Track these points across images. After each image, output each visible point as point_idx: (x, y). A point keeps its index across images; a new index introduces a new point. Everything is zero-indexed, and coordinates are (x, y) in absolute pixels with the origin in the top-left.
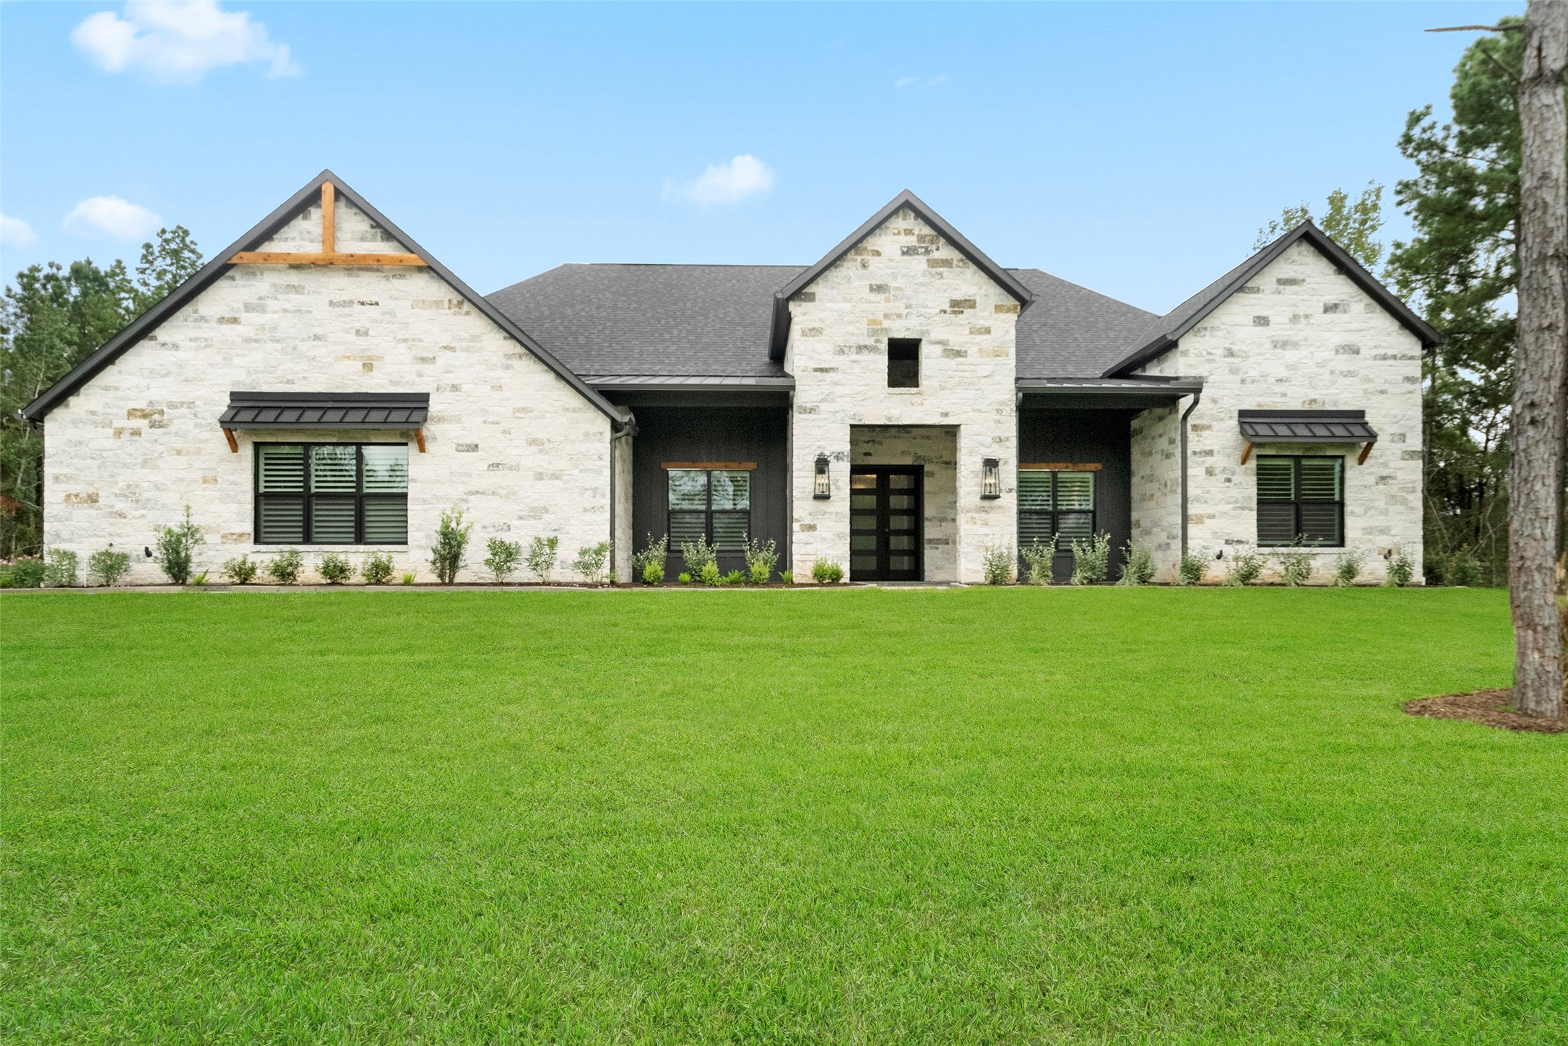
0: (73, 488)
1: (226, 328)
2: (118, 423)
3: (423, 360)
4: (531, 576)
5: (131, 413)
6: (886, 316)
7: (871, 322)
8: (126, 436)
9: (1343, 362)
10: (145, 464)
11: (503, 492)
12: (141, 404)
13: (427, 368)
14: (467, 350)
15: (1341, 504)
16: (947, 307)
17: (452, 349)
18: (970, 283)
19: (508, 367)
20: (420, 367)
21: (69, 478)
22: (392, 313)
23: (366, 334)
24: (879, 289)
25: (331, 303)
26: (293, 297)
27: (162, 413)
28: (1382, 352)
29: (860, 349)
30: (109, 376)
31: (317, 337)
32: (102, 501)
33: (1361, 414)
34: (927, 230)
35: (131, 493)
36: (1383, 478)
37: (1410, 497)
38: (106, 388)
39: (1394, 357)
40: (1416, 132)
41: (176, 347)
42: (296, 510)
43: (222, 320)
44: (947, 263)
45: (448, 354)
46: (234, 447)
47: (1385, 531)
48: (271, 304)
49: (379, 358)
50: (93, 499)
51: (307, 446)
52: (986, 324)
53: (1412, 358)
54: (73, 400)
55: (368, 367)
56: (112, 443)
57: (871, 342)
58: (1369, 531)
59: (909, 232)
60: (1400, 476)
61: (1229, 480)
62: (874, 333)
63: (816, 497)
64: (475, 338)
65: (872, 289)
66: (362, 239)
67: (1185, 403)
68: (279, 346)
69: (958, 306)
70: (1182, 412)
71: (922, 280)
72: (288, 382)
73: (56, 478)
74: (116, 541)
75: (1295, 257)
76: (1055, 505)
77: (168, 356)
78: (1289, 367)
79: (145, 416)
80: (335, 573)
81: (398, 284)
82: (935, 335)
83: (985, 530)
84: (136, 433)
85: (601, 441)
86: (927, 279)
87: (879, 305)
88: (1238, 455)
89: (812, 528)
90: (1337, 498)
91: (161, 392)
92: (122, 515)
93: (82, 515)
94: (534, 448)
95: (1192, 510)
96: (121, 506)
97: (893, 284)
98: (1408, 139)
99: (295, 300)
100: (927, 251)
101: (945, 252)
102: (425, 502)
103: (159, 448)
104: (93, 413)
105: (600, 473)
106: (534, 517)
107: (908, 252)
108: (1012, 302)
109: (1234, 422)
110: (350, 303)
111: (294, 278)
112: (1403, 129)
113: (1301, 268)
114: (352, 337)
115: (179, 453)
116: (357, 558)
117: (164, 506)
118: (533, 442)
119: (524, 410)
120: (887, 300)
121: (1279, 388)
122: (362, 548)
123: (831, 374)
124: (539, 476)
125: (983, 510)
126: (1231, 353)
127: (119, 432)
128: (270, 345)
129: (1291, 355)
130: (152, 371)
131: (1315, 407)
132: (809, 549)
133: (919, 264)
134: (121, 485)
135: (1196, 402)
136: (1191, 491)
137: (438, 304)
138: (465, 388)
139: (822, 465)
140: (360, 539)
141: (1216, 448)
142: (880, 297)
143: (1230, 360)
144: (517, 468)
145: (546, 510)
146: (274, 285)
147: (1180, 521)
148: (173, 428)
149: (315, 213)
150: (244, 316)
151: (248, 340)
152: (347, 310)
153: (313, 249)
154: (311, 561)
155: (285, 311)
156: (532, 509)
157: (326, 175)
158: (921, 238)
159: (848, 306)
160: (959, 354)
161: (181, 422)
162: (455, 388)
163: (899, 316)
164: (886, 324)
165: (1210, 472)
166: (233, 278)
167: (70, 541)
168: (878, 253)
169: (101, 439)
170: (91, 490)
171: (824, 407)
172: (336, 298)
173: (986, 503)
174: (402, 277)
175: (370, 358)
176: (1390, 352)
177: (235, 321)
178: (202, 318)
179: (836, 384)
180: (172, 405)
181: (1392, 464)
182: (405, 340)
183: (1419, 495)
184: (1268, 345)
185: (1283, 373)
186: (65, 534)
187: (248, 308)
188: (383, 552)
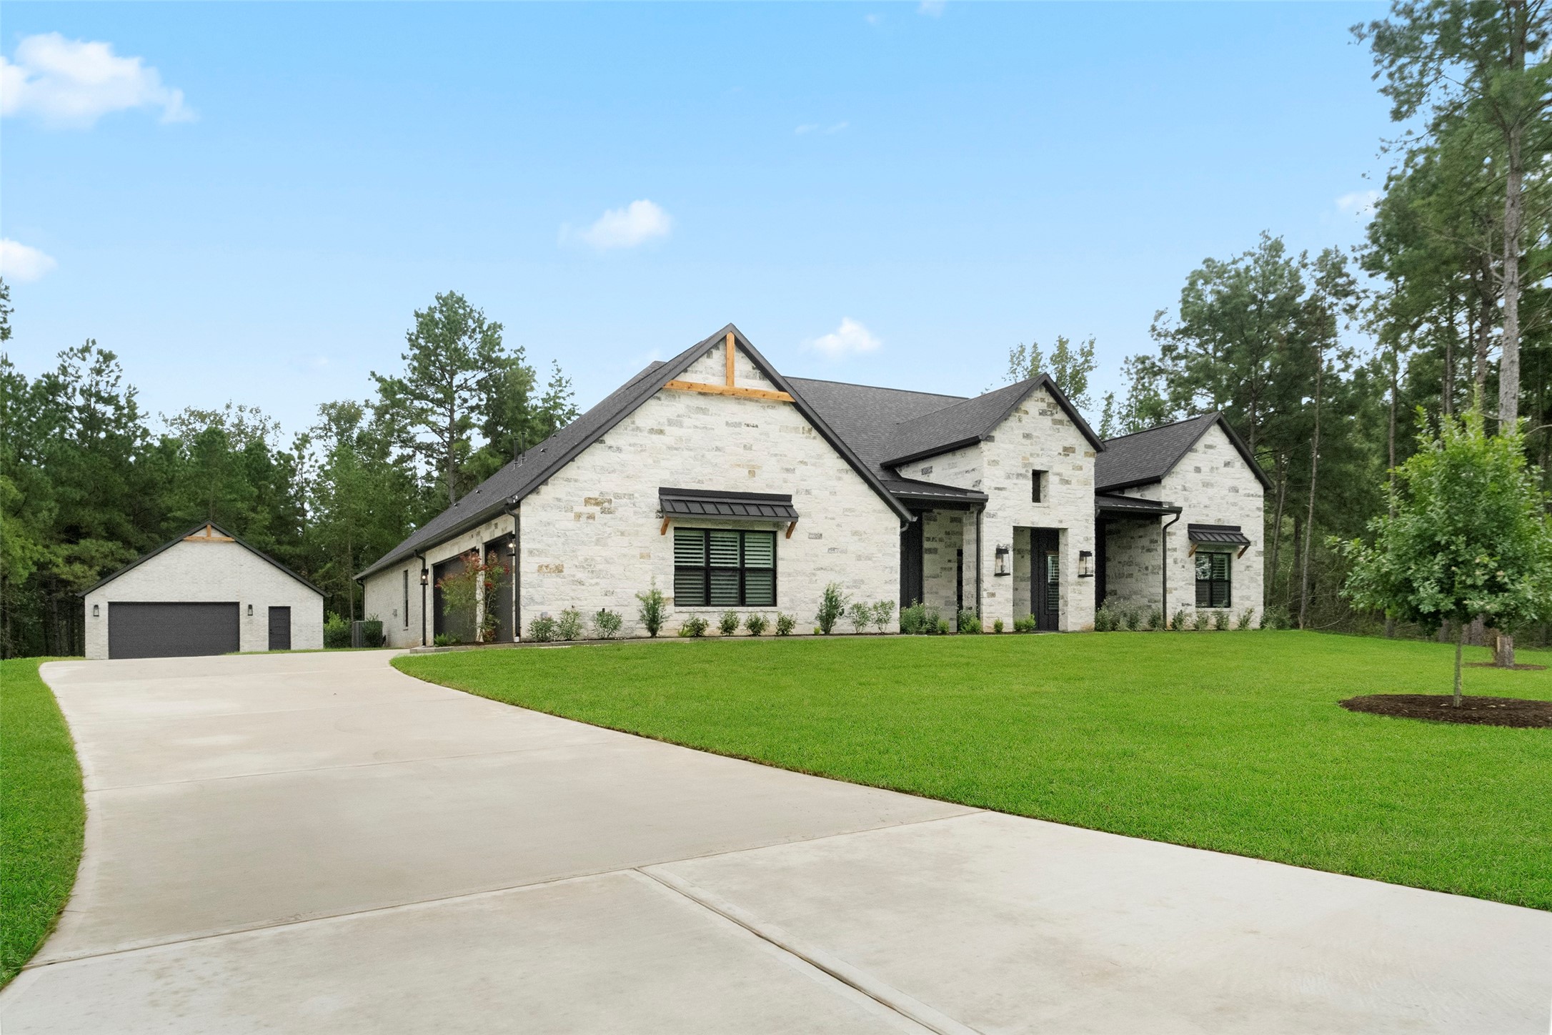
0: (545, 560)
1: (655, 437)
2: (580, 508)
3: (788, 470)
4: (875, 629)
5: (588, 501)
8: (583, 519)
9: (1232, 497)
10: (598, 542)
11: (837, 569)
12: (595, 494)
13: (790, 476)
14: (814, 465)
15: (1229, 582)
16: (1061, 451)
17: (805, 463)
18: (1072, 436)
19: (840, 479)
20: (785, 475)
21: (540, 553)
22: (767, 434)
23: (750, 449)
24: (1027, 436)
25: (727, 424)
26: (701, 416)
27: (610, 501)
28: (1247, 492)
29: (1019, 475)
30: (571, 471)
31: (718, 449)
32: (566, 571)
33: (1238, 528)
34: (1052, 400)
35: (588, 565)
36: (1248, 567)
37: (1258, 578)
38: (568, 480)
39: (1252, 495)
41: (619, 449)
42: (698, 580)
43: (652, 431)
44: (1061, 422)
45: (804, 467)
46: (663, 533)
47: (1248, 598)
48: (687, 422)
49: (759, 467)
50: (559, 570)
51: (707, 531)
52: (1081, 464)
53: (1259, 496)
54: (543, 489)
55: (752, 473)
56: (571, 525)
57: (1023, 471)
58: (1242, 598)
59: (1043, 400)
60: (1255, 565)
61: (1183, 567)
62: (1025, 465)
63: (997, 575)
64: (819, 457)
65: (1024, 437)
66: (747, 377)
67: (1166, 519)
68: (692, 454)
69: (1068, 451)
70: (1163, 525)
71: (1049, 432)
72: (699, 482)
73: (531, 552)
74: (577, 603)
75: (1212, 432)
77: (613, 457)
78: (1210, 499)
79: (597, 504)
81: (770, 412)
82: (1056, 469)
83: (1080, 597)
84: (591, 517)
85: (895, 534)
88: (1187, 553)
89: (993, 595)
90: (1226, 578)
91: (610, 485)
92: (581, 583)
93: (551, 582)
94: (856, 538)
95: (1168, 585)
96: (580, 575)
97: (1035, 434)
99: (702, 419)
100: (1052, 414)
102: (789, 575)
103: (608, 530)
104: (559, 500)
105: (894, 556)
106: (856, 587)
108: (1092, 450)
109: (1186, 531)
110: (738, 425)
111: (701, 402)
113: (1215, 439)
114: (741, 450)
115: (622, 534)
116: (743, 615)
117: (612, 576)
118: (855, 533)
119: (850, 510)
120: (1032, 444)
121: (1205, 511)
122: (745, 609)
123: (1003, 492)
124: (859, 558)
126: (1185, 489)
127: (578, 516)
128: (686, 453)
129: (1210, 491)
130: (602, 468)
131: (1220, 524)
132: (992, 609)
133: (1047, 421)
134: (581, 558)
135: (1177, 519)
136: (1168, 573)
137: (796, 429)
138: (814, 492)
139: (1000, 552)
140: (742, 602)
141: (1178, 547)
142: (1028, 442)
143: (1184, 492)
144: (844, 552)
145: (862, 581)
146: (688, 406)
147: (1162, 592)
148: (618, 514)
149: (717, 355)
150: (667, 429)
151: (670, 448)
152: (737, 430)
153: (716, 382)
154: (712, 618)
155: (696, 427)
156: (855, 581)
157: (731, 327)
158: (1049, 405)
159: (1011, 447)
161: (624, 509)
162: (808, 492)
163: (1038, 455)
164: (1031, 460)
165: (1175, 562)
166: (659, 399)
167: (542, 603)
168: (1027, 413)
169: (565, 522)
170: (558, 562)
171: (1000, 514)
172: (731, 420)
173: (1081, 580)
174: (773, 407)
175: (753, 467)
176: (1252, 492)
177: (661, 432)
178: (638, 428)
179: (1006, 498)
180: (617, 496)
181: (1252, 559)
182: (776, 455)
183: (1262, 577)
184: (1201, 485)
185: (1208, 503)
186: (537, 598)
187: (670, 423)
188: (759, 613)
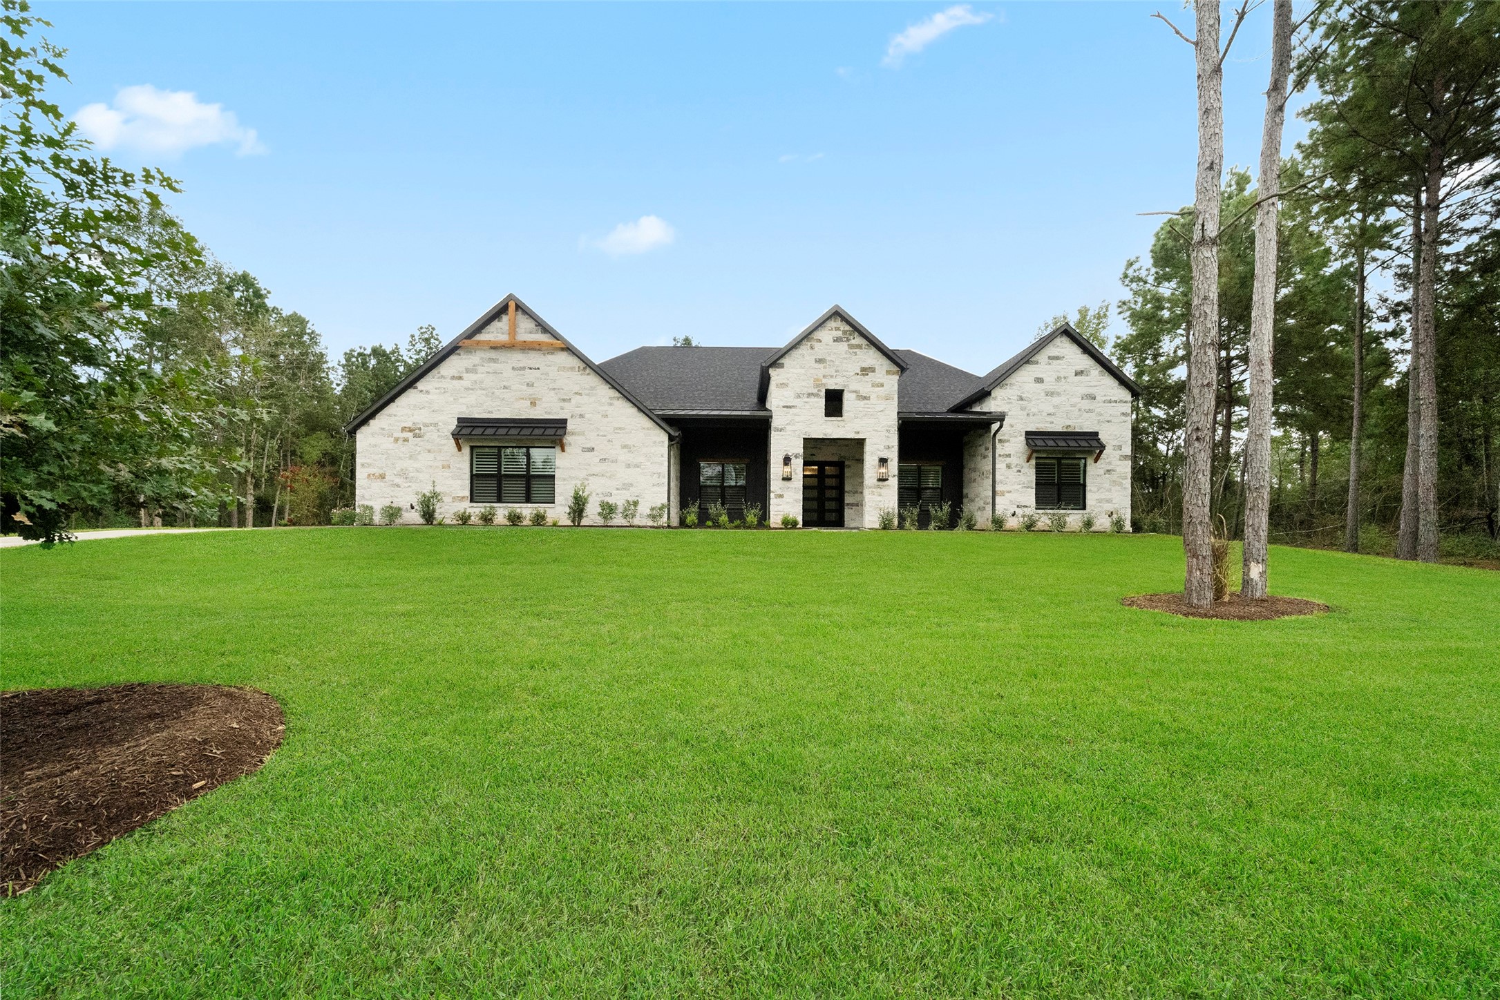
0: (372, 471)
1: (455, 382)
2: (397, 435)
3: (564, 400)
4: (624, 522)
5: (403, 429)
6: (824, 377)
7: (816, 380)
8: (400, 442)
9: (1086, 404)
10: (411, 457)
11: (608, 475)
12: (409, 424)
13: (566, 405)
14: (588, 395)
15: (1084, 485)
16: (859, 372)
17: (580, 394)
18: (871, 358)
19: (611, 404)
20: (562, 404)
21: (369, 465)
22: (547, 374)
23: (532, 385)
24: (820, 361)
25: (513, 368)
26: (492, 364)
27: (420, 429)
28: (1108, 398)
29: (809, 395)
30: (391, 408)
31: (505, 387)
32: (387, 477)
33: (1096, 434)
34: (848, 328)
35: (403, 474)
36: (1108, 471)
37: (1124, 482)
38: (390, 416)
39: (1116, 402)
40: (1130, 272)
41: (428, 392)
42: (493, 484)
43: (453, 378)
44: (859, 347)
45: (578, 397)
46: (460, 449)
47: (1109, 501)
48: (480, 369)
49: (540, 399)
50: (382, 477)
51: (500, 448)
52: (881, 381)
53: (1126, 402)
54: (372, 422)
55: (533, 404)
56: (391, 446)
57: (815, 391)
58: (1099, 501)
59: (837, 329)
60: (1118, 469)
61: (1020, 471)
62: (818, 386)
63: (784, 479)
64: (593, 388)
65: (816, 361)
66: (531, 333)
67: (995, 427)
68: (484, 392)
69: (865, 371)
70: (993, 432)
71: (845, 356)
72: (489, 412)
73: (363, 465)
74: (395, 500)
75: (1059, 344)
76: (919, 485)
77: (423, 398)
78: (1055, 407)
79: (411, 431)
80: (515, 519)
81: (550, 357)
82: (852, 387)
83: (880, 498)
84: (406, 440)
85: (663, 446)
86: (848, 356)
87: (821, 370)
88: (1025, 457)
89: (781, 496)
90: (1082, 482)
91: (420, 417)
92: (398, 486)
93: (377, 485)
94: (625, 450)
95: (998, 488)
96: (397, 480)
97: (828, 358)
98: (1126, 276)
99: (493, 366)
100: (848, 340)
101: (858, 340)
102: (564, 480)
103: (419, 449)
104: (383, 429)
105: (662, 464)
106: (625, 489)
107: (837, 340)
108: (896, 369)
109: (1023, 438)
110: (524, 368)
111: (493, 354)
112: (1123, 270)
113: (1062, 350)
114: (525, 387)
115: (429, 451)
116: (527, 511)
117: (421, 481)
118: (625, 447)
119: (620, 428)
120: (825, 368)
121: (1049, 419)
122: (529, 505)
123: (793, 410)
124: (628, 466)
125: (879, 487)
126: (1021, 399)
127: (397, 440)
128: (479, 392)
129: (1056, 400)
130: (415, 406)
131: (1069, 430)
132: (780, 508)
133: (843, 346)
134: (398, 469)
135: (1001, 426)
136: (998, 477)
137: (572, 369)
138: (587, 416)
139: (787, 461)
140: (528, 500)
141: (1012, 453)
142: (821, 366)
143: (1021, 402)
144: (616, 461)
145: (632, 485)
146: (482, 358)
147: (991, 494)
148: (426, 438)
149: (505, 318)
150: (465, 375)
151: (467, 389)
152: (521, 372)
153: (504, 338)
154: (501, 512)
155: (488, 372)
156: (624, 484)
157: (511, 297)
158: (845, 332)
159: (803, 371)
160: (865, 398)
161: (431, 434)
162: (582, 416)
163: (832, 376)
164: (824, 381)
165: (1009, 467)
166: (459, 354)
167: (370, 500)
168: (820, 341)
169: (387, 443)
170: (381, 472)
171: (788, 428)
172: (517, 365)
173: (880, 483)
174: (552, 354)
175: (535, 399)
176: (1113, 399)
177: (460, 378)
178: (442, 377)
179: (795, 415)
180: (426, 425)
181: (1114, 463)
182: (554, 389)
183: (1129, 481)
184: (1043, 394)
185: (1052, 410)
186: (367, 496)
187: (467, 371)
188: (541, 508)
